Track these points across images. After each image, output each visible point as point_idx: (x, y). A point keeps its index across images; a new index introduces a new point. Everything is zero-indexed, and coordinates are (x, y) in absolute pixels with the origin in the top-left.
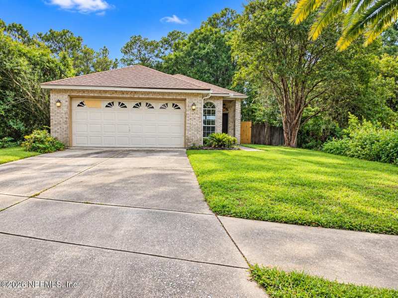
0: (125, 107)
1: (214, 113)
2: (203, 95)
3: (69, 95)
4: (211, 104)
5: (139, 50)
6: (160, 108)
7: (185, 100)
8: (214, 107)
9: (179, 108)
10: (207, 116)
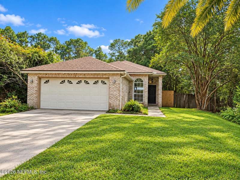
0: (72, 83)
1: (142, 86)
2: (121, 75)
3: (38, 77)
4: (140, 79)
5: (119, 48)
6: (93, 84)
7: (109, 78)
8: (142, 81)
9: (106, 84)
10: (138, 88)
